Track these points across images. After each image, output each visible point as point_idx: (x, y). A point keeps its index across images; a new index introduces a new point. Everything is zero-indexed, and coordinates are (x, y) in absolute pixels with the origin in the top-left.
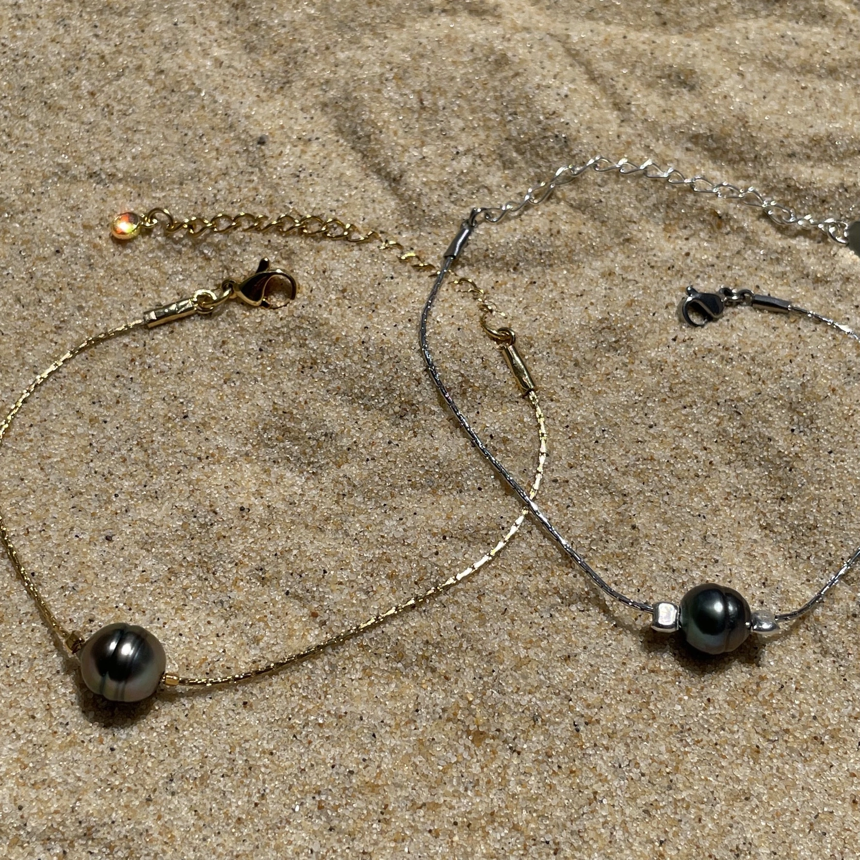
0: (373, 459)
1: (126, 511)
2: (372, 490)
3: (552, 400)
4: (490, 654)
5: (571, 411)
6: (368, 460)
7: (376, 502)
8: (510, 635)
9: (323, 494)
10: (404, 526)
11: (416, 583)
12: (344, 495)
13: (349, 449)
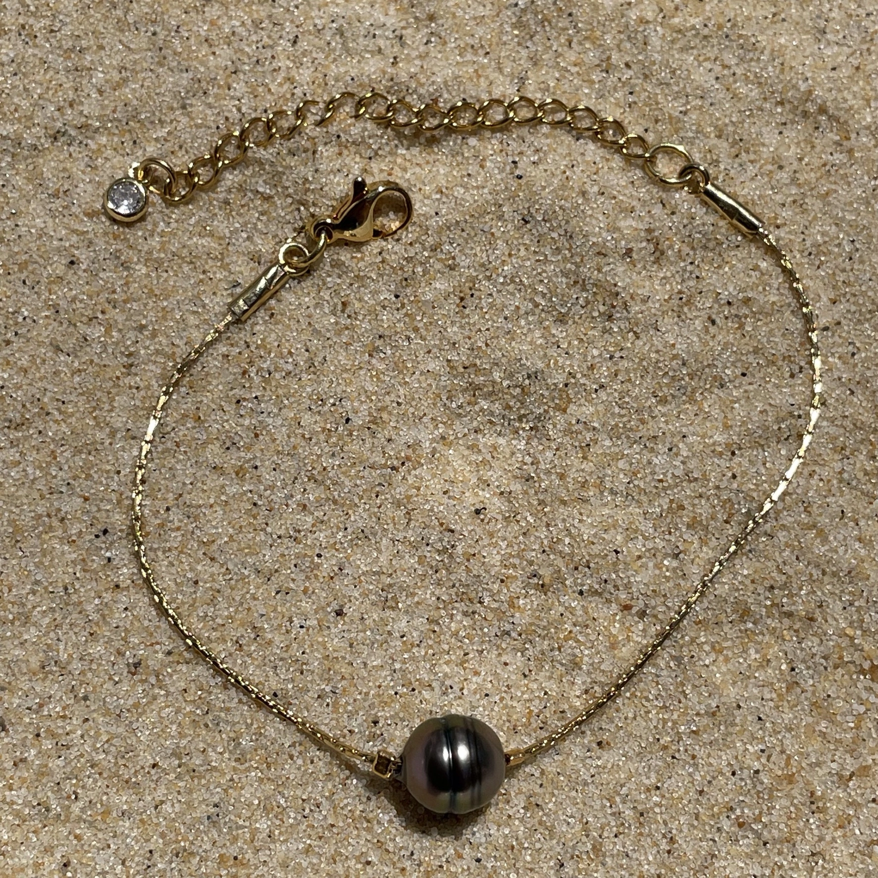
0: (602, 386)
1: (341, 569)
2: (617, 425)
3: (778, 227)
4: (850, 572)
5: (806, 232)
6: (596, 391)
7: (628, 437)
8: (860, 540)
9: (562, 453)
10: (681, 458)
11: (727, 522)
12: (588, 445)
13: (566, 385)
